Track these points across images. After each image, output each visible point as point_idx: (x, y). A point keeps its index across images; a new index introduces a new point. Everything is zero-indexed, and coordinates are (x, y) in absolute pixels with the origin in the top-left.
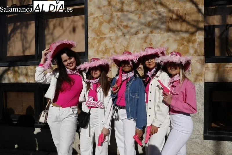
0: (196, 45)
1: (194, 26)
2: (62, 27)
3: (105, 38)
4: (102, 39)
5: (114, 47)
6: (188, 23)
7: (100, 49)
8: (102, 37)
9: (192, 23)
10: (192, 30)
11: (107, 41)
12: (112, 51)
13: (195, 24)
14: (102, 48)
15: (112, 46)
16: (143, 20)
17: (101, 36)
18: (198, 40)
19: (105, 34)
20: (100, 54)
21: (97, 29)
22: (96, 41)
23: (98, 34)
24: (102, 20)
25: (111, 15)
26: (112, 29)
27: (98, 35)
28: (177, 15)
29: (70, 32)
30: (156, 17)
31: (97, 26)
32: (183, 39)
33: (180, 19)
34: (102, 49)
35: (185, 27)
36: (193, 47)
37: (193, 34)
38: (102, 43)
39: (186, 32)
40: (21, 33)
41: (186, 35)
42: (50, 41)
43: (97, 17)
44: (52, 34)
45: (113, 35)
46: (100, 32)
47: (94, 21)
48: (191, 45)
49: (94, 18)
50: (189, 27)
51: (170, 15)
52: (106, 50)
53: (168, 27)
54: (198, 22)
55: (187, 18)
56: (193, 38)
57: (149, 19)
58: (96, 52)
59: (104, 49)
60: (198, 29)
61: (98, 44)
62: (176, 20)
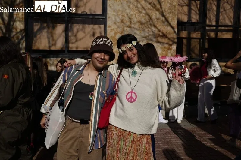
0: (172, 51)
1: (172, 41)
2: (84, 32)
6: (169, 39)
9: (171, 39)
10: (171, 43)
13: (172, 39)
16: (143, 35)
18: (173, 49)
21: (113, 37)
23: (114, 40)
24: (117, 32)
25: (123, 29)
28: (162, 33)
29: (90, 36)
30: (151, 33)
31: (113, 35)
32: (165, 47)
33: (164, 36)
34: (116, 50)
35: (166, 41)
36: (170, 52)
37: (171, 45)
39: (167, 44)
40: (48, 32)
42: (74, 41)
43: (113, 29)
44: (75, 36)
47: (111, 31)
49: (111, 30)
50: (169, 41)
51: (159, 33)
53: (157, 40)
54: (174, 38)
55: (168, 35)
56: (171, 47)
57: (147, 34)
60: (174, 43)
62: (162, 36)
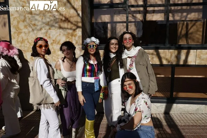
0: (77, 38)
1: (75, 25)
3: (22, 32)
4: (20, 33)
5: (27, 39)
6: (72, 23)
7: (19, 40)
8: (20, 32)
9: (74, 23)
10: (74, 28)
11: (23, 35)
12: (26, 42)
13: (76, 23)
14: (20, 39)
15: (26, 38)
16: (44, 21)
17: (19, 31)
18: (78, 35)
19: (21, 30)
20: (19, 43)
21: (16, 26)
22: (16, 34)
23: (17, 29)
24: (19, 20)
25: (25, 16)
26: (25, 27)
27: (17, 30)
28: (65, 17)
30: (52, 18)
31: (16, 24)
32: (69, 34)
33: (67, 20)
35: (70, 26)
36: (75, 39)
37: (74, 30)
38: (20, 35)
39: (71, 29)
41: (70, 31)
43: (16, 17)
45: (26, 30)
46: (18, 28)
47: (14, 20)
48: (73, 38)
49: (14, 18)
50: (72, 25)
51: (61, 17)
52: (23, 40)
53: (60, 25)
54: (77, 22)
55: (72, 20)
56: (75, 33)
57: (48, 20)
58: (17, 42)
59: (21, 40)
60: (78, 27)
61: (17, 37)
62: (65, 21)
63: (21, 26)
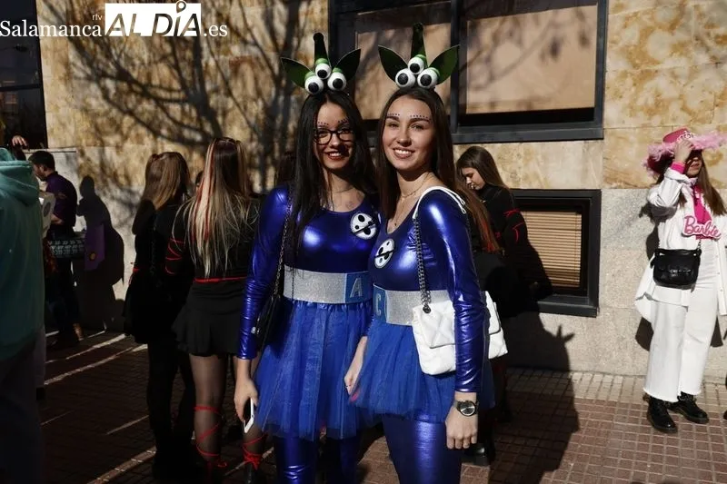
2: (520, 42)
3: (656, 71)
4: (647, 75)
5: (681, 97)
7: (641, 102)
8: (647, 71)
11: (662, 83)
12: (674, 108)
14: (646, 98)
15: (675, 94)
17: (644, 67)
19: (655, 62)
20: (641, 114)
21: (632, 48)
22: (629, 81)
23: (637, 61)
24: (650, 23)
25: (681, 6)
26: (679, 48)
27: (635, 66)
29: (542, 57)
31: (635, 41)
34: (647, 100)
38: (649, 85)
42: (482, 80)
43: (636, 13)
44: (488, 60)
45: (681, 64)
46: (643, 55)
47: (625, 26)
49: (627, 19)
52: (657, 105)
58: (628, 110)
59: (651, 102)
61: (633, 90)
63: (658, 46)
